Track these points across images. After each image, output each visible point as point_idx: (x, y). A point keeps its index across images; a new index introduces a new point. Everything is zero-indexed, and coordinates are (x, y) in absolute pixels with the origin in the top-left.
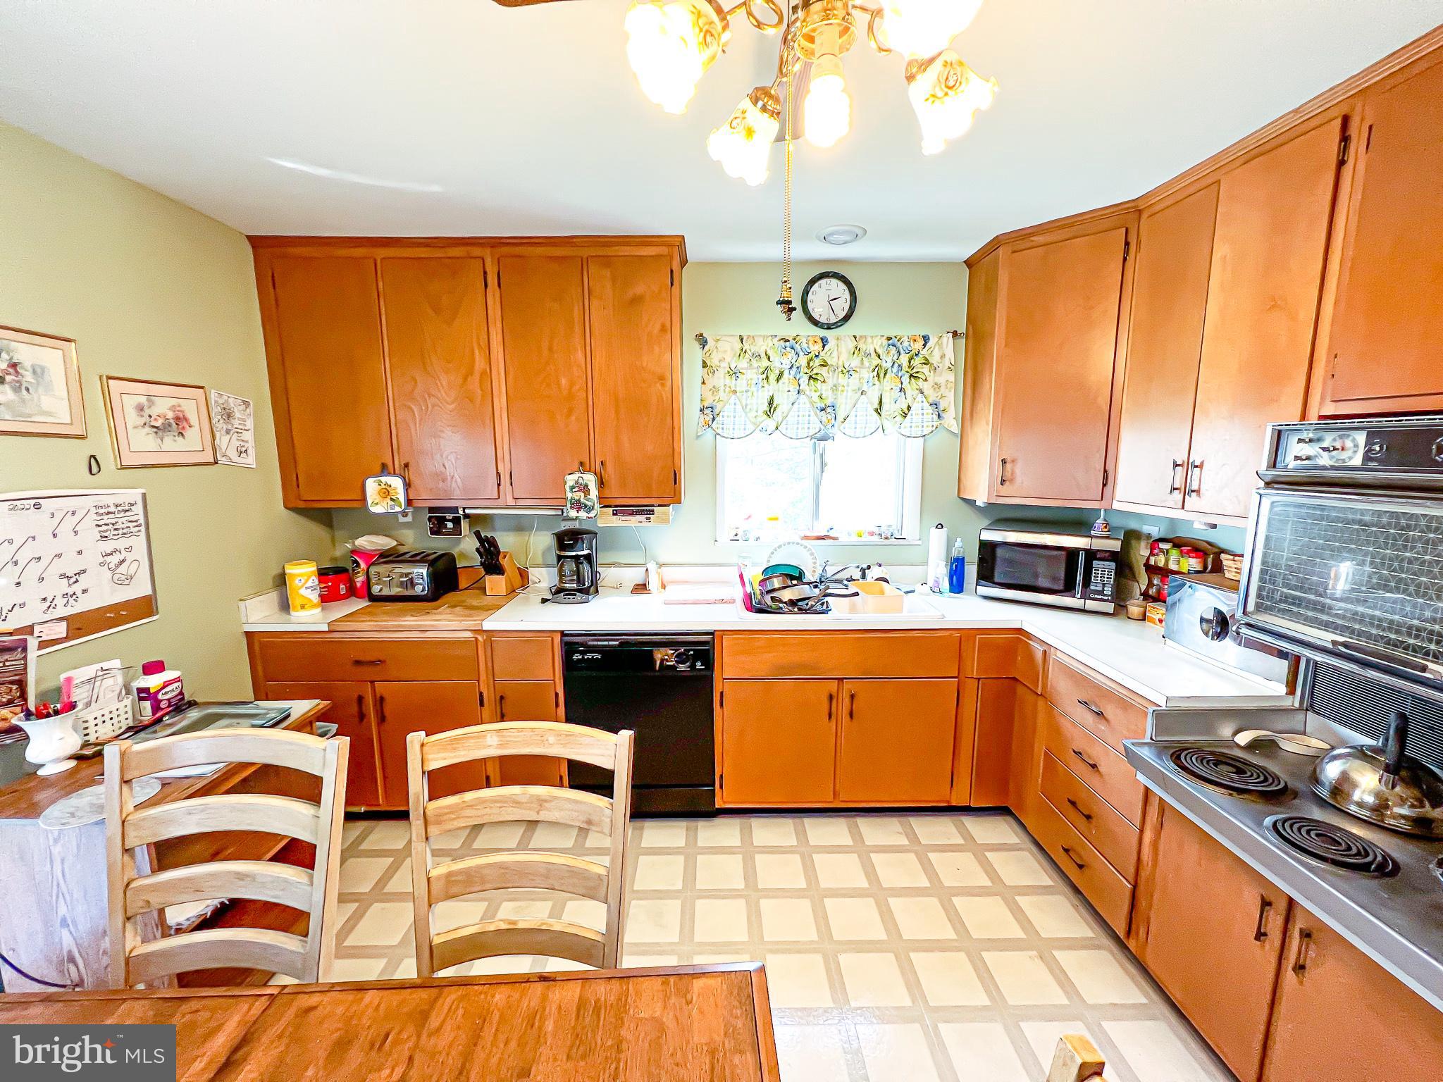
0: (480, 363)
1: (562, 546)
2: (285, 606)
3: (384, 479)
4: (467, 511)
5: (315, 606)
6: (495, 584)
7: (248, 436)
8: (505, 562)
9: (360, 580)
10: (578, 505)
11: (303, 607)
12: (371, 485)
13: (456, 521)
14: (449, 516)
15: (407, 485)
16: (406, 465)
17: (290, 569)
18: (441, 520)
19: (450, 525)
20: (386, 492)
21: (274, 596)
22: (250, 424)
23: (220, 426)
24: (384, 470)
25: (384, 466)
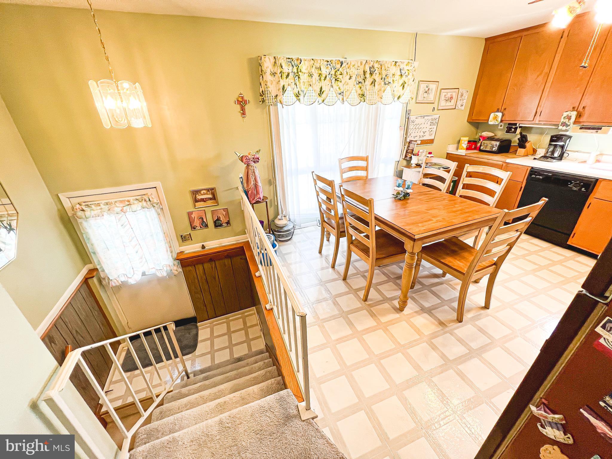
0: (546, 70)
1: (552, 140)
2: (457, 149)
3: (497, 113)
4: (520, 125)
5: (464, 149)
6: (521, 151)
7: (465, 101)
8: (527, 145)
9: (479, 145)
10: (564, 124)
11: (461, 149)
12: (492, 115)
13: (516, 129)
14: (514, 127)
15: (503, 115)
16: (505, 109)
17: (462, 138)
18: (511, 128)
19: (513, 130)
20: (495, 118)
21: (456, 145)
22: (466, 98)
23: (459, 98)
24: (498, 111)
25: (498, 109)
